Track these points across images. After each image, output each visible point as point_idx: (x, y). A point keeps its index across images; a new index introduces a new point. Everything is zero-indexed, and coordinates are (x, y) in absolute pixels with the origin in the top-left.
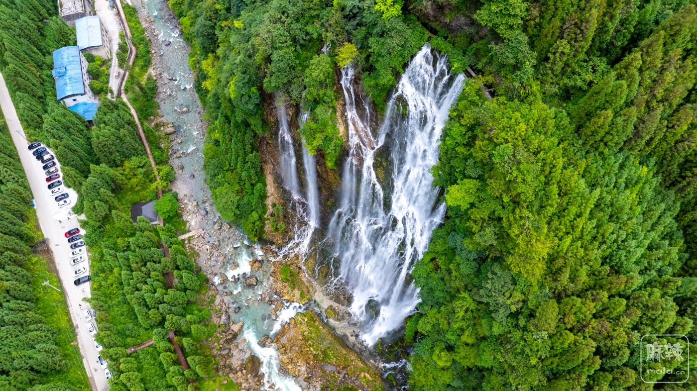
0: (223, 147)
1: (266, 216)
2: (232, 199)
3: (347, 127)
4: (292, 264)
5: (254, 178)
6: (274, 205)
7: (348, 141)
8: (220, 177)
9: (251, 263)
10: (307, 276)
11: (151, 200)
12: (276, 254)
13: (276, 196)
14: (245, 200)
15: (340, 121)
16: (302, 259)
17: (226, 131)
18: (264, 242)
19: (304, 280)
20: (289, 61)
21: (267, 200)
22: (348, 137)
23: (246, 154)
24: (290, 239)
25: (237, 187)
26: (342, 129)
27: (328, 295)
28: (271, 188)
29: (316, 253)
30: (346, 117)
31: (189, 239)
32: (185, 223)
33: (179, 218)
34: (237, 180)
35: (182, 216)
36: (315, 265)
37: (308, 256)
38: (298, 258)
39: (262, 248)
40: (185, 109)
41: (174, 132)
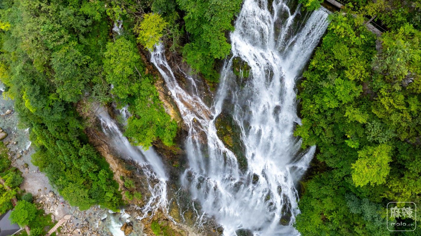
0: (50, 150)
1: (119, 190)
2: (81, 195)
3: (176, 108)
4: (159, 219)
5: (96, 168)
6: (123, 179)
7: (182, 120)
8: (60, 180)
9: (123, 229)
10: (175, 223)
11: (7, 211)
12: (140, 212)
13: (121, 170)
14: (95, 187)
15: (166, 104)
16: (166, 211)
17: (47, 136)
18: (125, 206)
19: (175, 228)
20: (76, 61)
21: (115, 175)
22: (180, 116)
23: (77, 150)
24: (148, 198)
25: (82, 181)
26: (171, 112)
27: (199, 232)
28: (114, 165)
29: (176, 202)
30: (170, 96)
31: (59, 230)
32: (49, 216)
33: (41, 215)
34: (79, 175)
35: (43, 212)
36: (179, 212)
37: (171, 207)
38: (162, 212)
39: (126, 211)
40: (8, 111)
41: (7, 136)
